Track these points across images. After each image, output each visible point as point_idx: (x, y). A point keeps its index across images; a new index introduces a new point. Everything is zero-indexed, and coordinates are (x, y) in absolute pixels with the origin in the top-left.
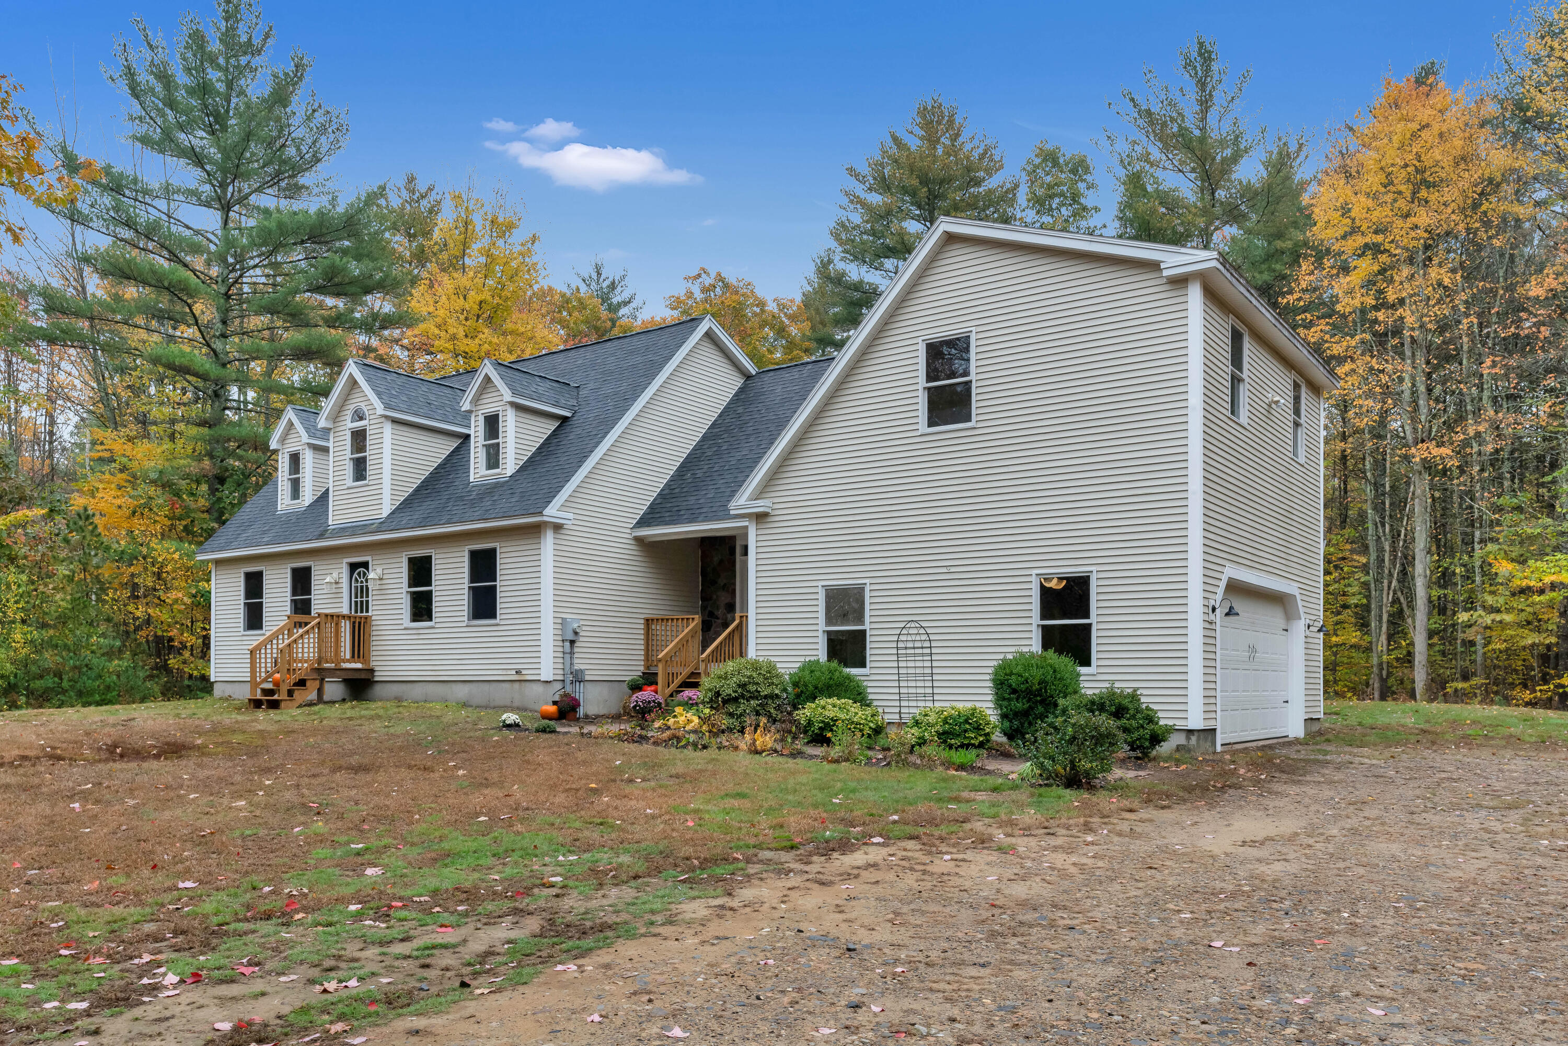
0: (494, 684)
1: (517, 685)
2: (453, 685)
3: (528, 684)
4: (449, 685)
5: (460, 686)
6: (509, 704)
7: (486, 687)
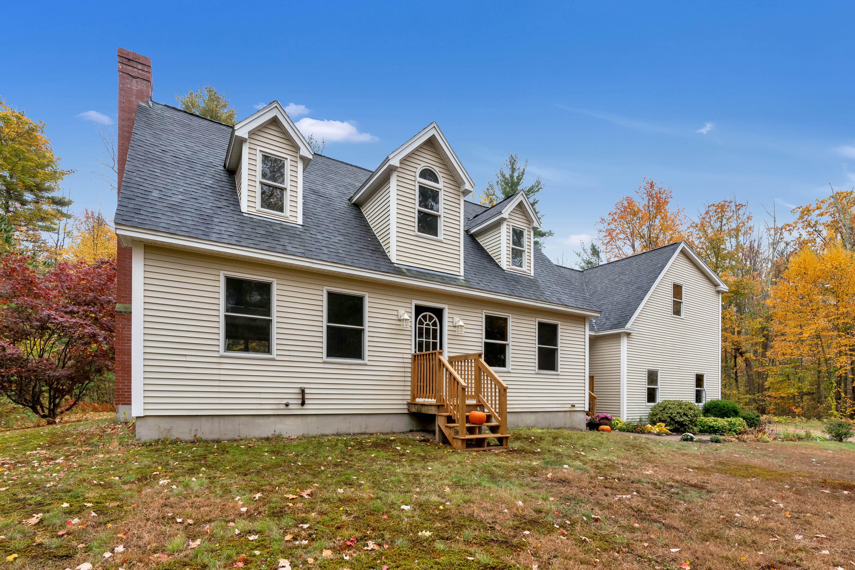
0: (553, 414)
1: (568, 414)
2: (523, 415)
3: (575, 413)
4: (520, 415)
5: (529, 415)
6: (563, 426)
7: (548, 415)
